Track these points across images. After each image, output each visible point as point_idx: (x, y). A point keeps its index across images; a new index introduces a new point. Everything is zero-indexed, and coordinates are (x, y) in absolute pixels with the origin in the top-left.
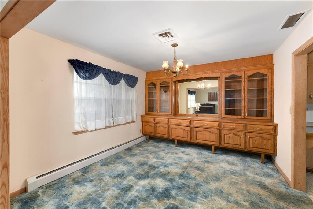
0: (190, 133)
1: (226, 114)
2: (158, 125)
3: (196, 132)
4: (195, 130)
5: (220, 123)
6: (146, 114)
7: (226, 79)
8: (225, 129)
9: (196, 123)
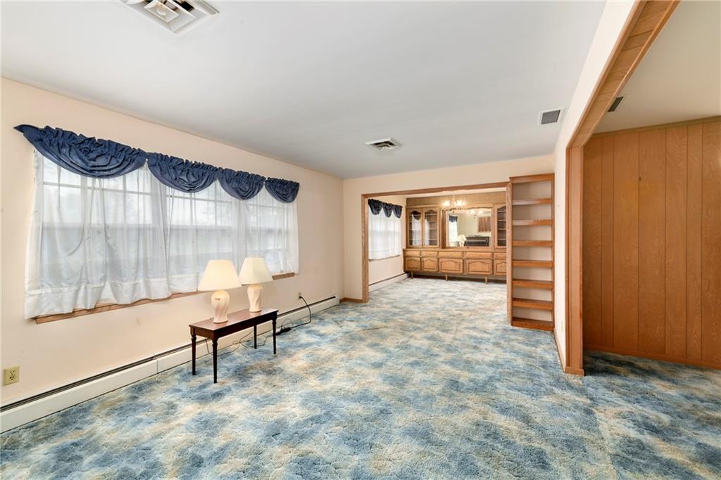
0: (462, 265)
1: (499, 245)
2: (425, 259)
3: (469, 263)
4: (467, 261)
5: (493, 253)
6: (407, 247)
7: (498, 209)
8: (497, 259)
9: (468, 255)
